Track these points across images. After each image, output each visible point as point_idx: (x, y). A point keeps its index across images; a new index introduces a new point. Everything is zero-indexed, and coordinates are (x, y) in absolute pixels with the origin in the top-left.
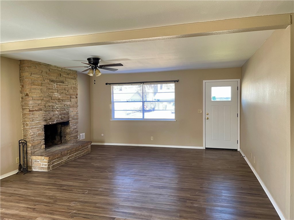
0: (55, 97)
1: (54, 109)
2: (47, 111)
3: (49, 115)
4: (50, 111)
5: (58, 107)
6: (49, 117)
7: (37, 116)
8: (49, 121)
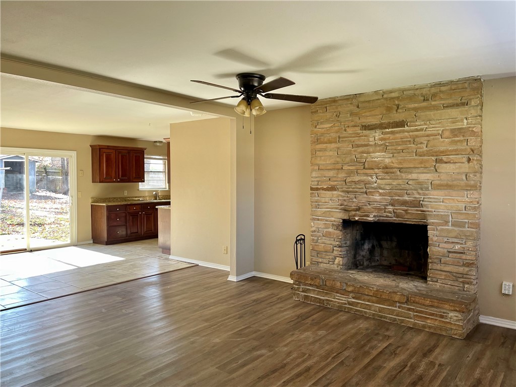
0: (375, 161)
1: (370, 190)
2: (351, 192)
3: (355, 200)
4: (356, 192)
5: (382, 186)
6: (354, 204)
7: (327, 200)
8: (354, 213)
